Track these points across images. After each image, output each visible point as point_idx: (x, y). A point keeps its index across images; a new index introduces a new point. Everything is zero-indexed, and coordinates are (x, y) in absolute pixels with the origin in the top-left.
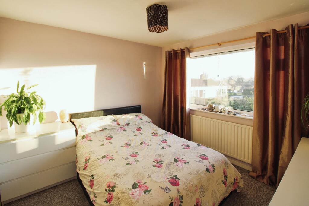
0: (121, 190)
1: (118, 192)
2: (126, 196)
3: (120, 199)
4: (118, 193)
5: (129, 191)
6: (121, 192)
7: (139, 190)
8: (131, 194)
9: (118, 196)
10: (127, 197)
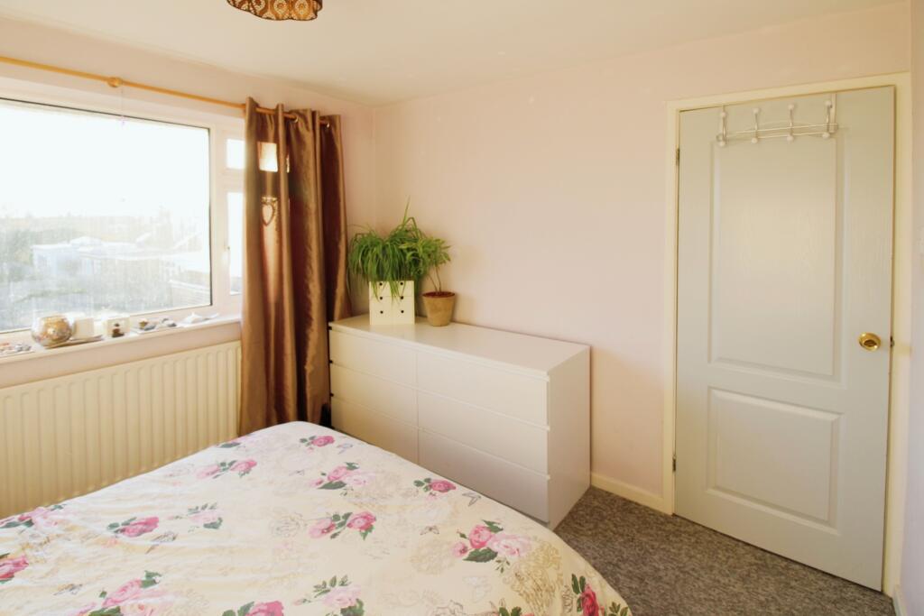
0: (512, 587)
1: (521, 595)
2: (529, 566)
3: (540, 583)
4: (522, 592)
5: (508, 563)
6: (518, 583)
7: (495, 544)
8: (516, 555)
9: (533, 592)
10: (532, 564)
